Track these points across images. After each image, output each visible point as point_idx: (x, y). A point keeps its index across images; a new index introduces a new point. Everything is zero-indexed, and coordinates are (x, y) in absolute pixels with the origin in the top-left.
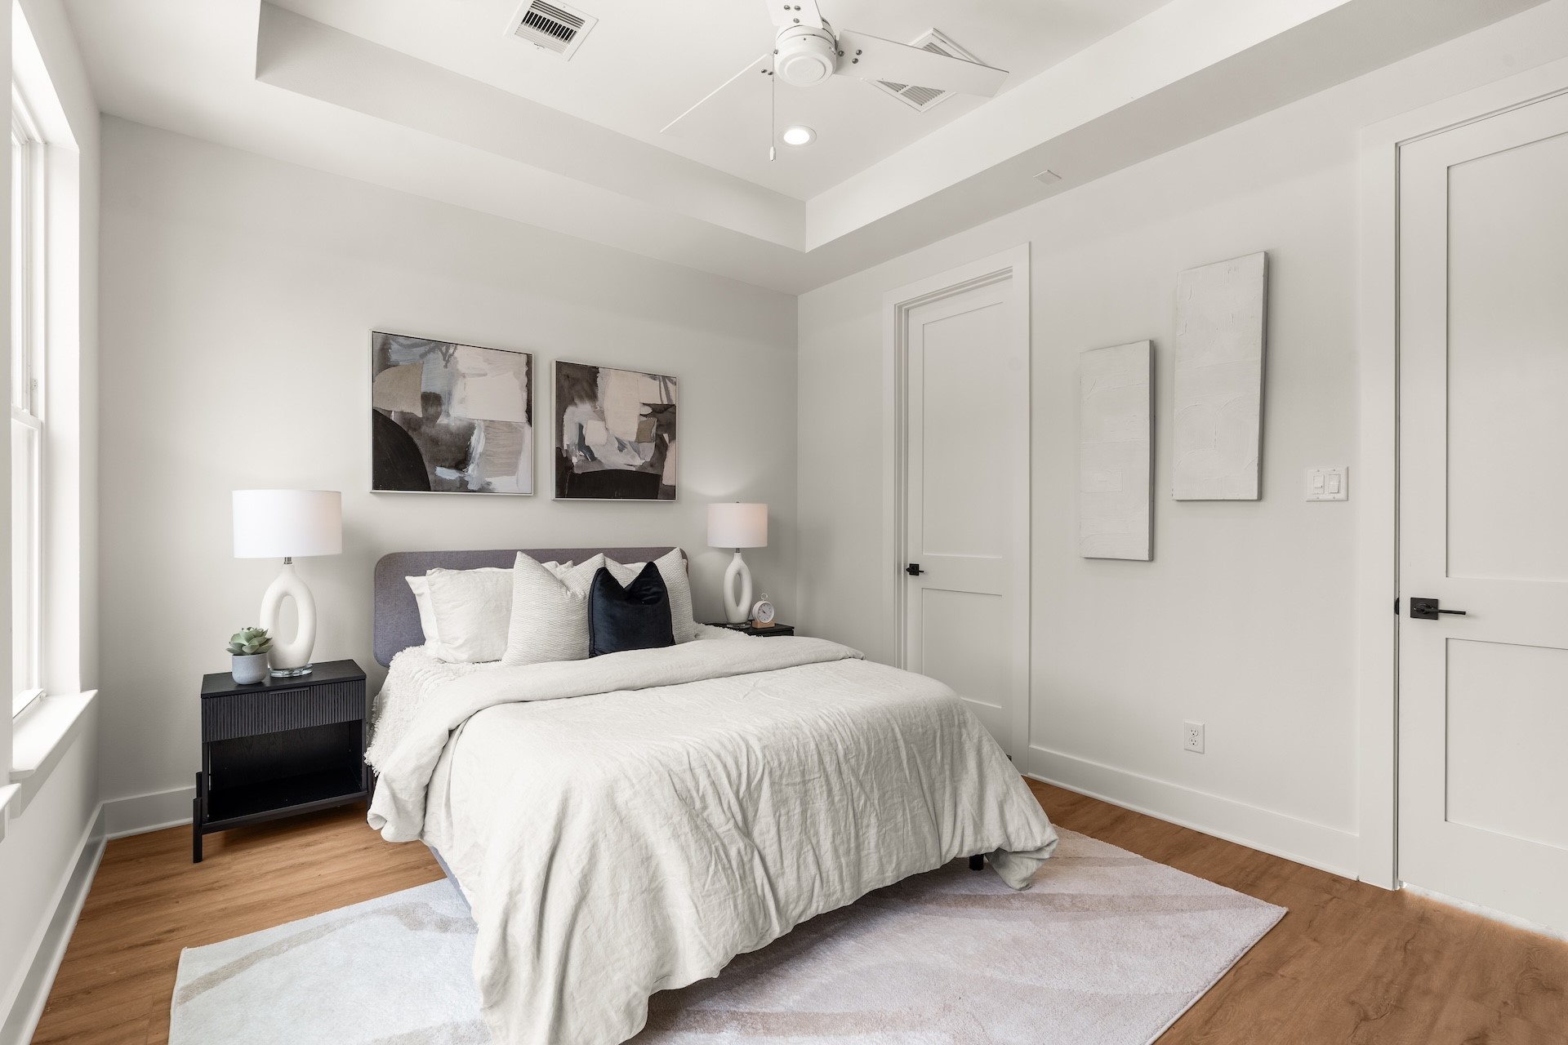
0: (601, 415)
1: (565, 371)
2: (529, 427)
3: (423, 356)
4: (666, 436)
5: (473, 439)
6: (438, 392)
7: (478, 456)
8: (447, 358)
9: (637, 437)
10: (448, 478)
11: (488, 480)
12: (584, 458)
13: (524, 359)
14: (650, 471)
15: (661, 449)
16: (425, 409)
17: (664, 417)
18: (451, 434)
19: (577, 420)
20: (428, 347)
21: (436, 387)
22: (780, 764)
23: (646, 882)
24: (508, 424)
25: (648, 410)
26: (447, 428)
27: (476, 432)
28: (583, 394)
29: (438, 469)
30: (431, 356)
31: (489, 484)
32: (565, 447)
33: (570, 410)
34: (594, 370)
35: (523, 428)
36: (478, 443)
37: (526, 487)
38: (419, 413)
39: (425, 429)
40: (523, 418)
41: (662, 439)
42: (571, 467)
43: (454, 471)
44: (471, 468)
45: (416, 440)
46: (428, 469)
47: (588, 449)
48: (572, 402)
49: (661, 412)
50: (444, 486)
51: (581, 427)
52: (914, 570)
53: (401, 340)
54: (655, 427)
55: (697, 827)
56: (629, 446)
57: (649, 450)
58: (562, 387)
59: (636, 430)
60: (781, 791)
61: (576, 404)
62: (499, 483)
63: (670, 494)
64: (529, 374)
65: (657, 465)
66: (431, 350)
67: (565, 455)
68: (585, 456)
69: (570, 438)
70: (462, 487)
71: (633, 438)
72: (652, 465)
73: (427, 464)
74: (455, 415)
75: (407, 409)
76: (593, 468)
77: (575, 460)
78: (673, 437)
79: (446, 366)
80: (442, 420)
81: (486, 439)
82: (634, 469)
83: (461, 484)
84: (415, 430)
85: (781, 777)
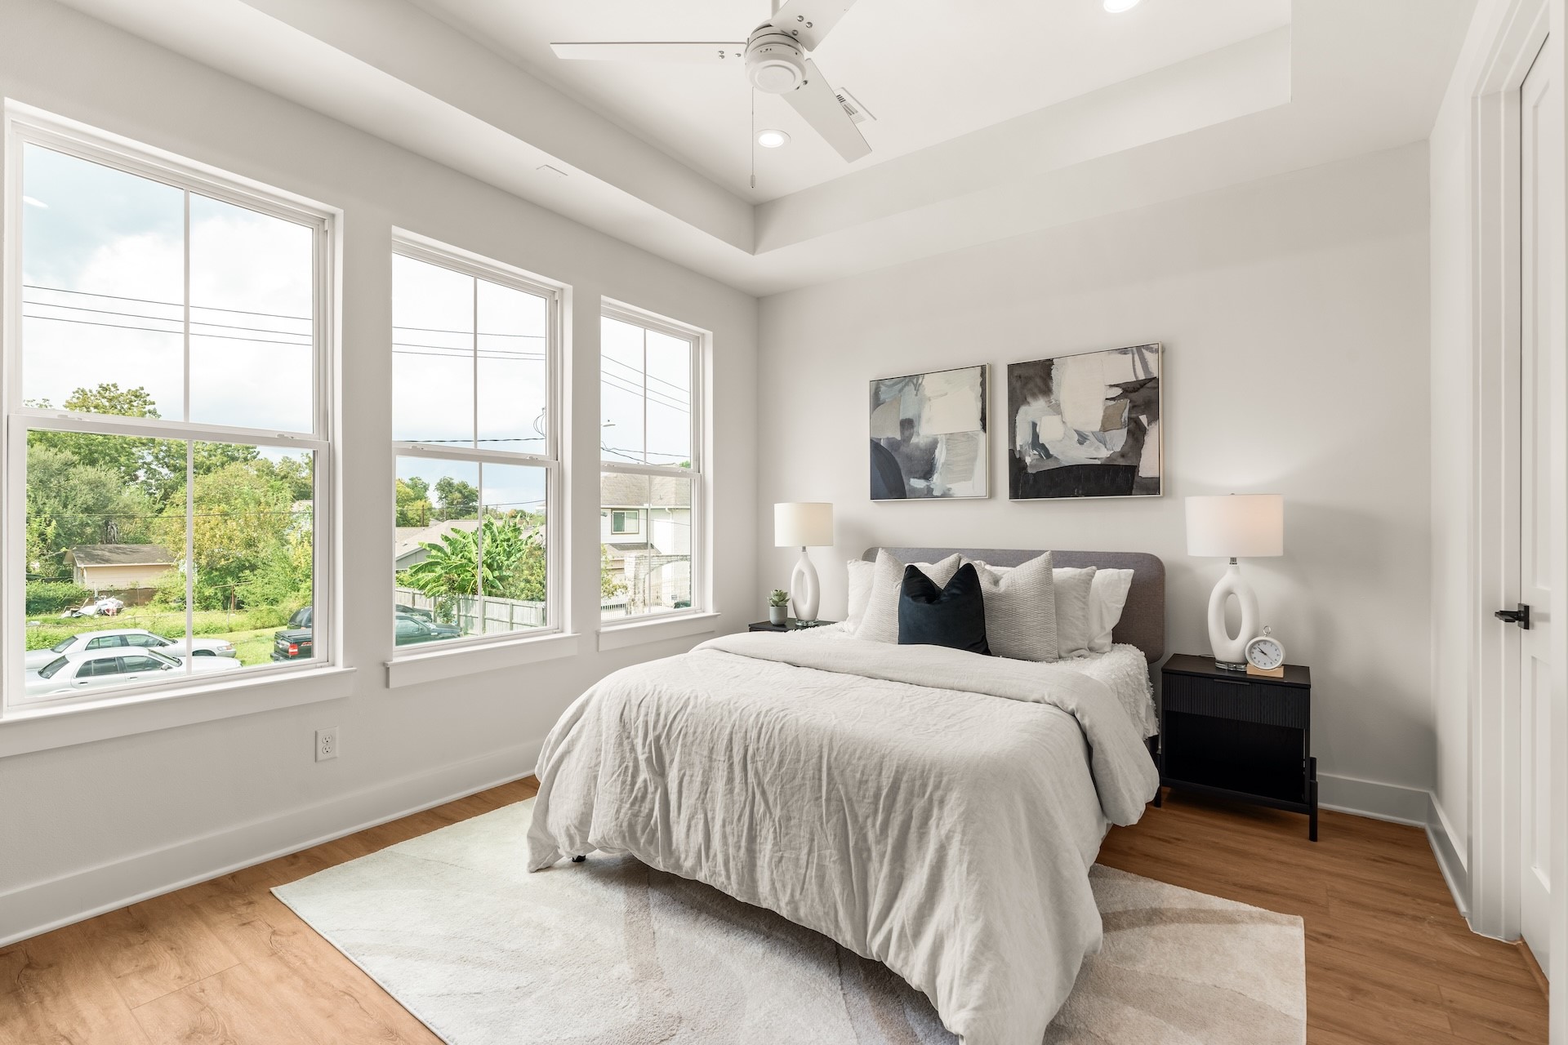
0: (1057, 409)
1: (1016, 373)
2: (984, 434)
3: (901, 391)
4: (1143, 419)
5: (937, 452)
6: (911, 418)
7: (940, 466)
8: (917, 387)
9: (1103, 425)
10: (918, 487)
11: (949, 486)
12: (1038, 457)
13: (979, 370)
14: (1121, 462)
15: (1137, 434)
16: (902, 433)
17: (1139, 397)
18: (921, 450)
19: (1030, 419)
20: (904, 383)
21: (909, 415)
22: (695, 733)
23: (592, 764)
24: (965, 434)
25: (1119, 391)
26: (917, 446)
27: (939, 445)
28: (1036, 391)
29: (912, 480)
30: (907, 388)
31: (949, 489)
32: (1018, 448)
33: (1023, 410)
34: (1048, 363)
35: (977, 435)
36: (940, 455)
37: (982, 490)
38: (898, 437)
39: (904, 449)
40: (978, 425)
41: (1138, 422)
42: (1025, 467)
43: (922, 481)
44: (936, 477)
45: (897, 458)
46: (904, 481)
47: (1043, 446)
48: (1025, 401)
49: (1135, 390)
50: (917, 494)
51: (1034, 425)
52: (1520, 617)
53: (887, 382)
54: (1127, 410)
55: (621, 744)
56: (1091, 437)
57: (1118, 439)
58: (1014, 388)
59: (1101, 418)
60: (690, 755)
61: (1029, 403)
62: (959, 489)
63: (1152, 487)
64: (983, 384)
65: (1130, 454)
66: (907, 384)
67: (1018, 456)
68: (1040, 454)
69: (1023, 438)
70: (929, 493)
71: (1097, 427)
72: (1123, 455)
73: (904, 477)
74: (923, 435)
75: (891, 436)
76: (1050, 465)
77: (1028, 460)
78: (1154, 417)
79: (916, 395)
80: (914, 440)
81: (947, 450)
82: (1099, 463)
83: (928, 492)
84: (896, 451)
85: (692, 743)
